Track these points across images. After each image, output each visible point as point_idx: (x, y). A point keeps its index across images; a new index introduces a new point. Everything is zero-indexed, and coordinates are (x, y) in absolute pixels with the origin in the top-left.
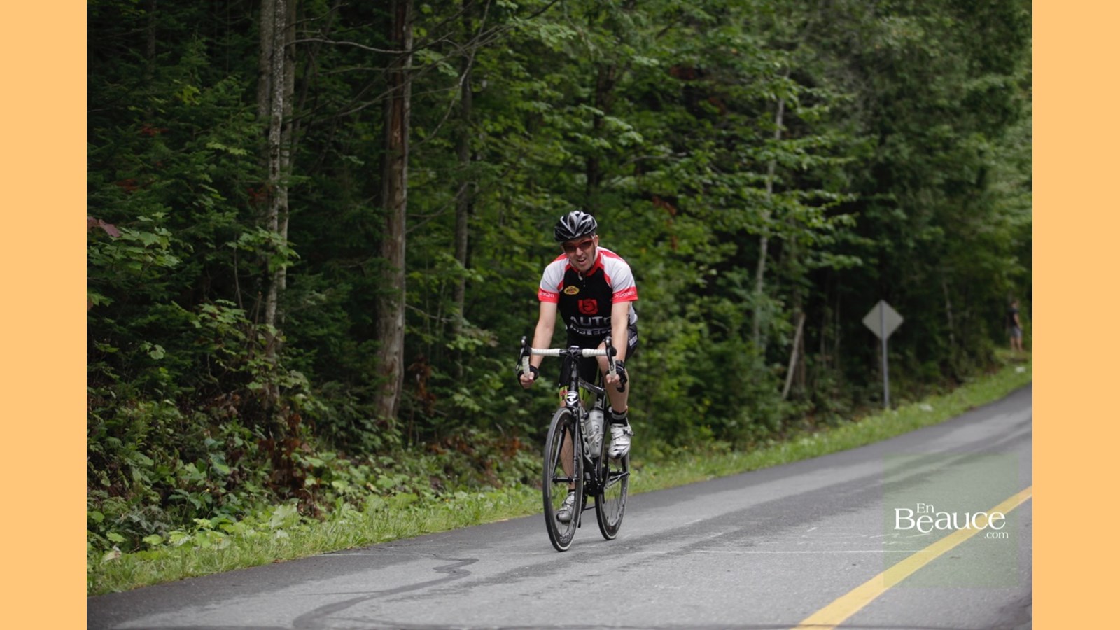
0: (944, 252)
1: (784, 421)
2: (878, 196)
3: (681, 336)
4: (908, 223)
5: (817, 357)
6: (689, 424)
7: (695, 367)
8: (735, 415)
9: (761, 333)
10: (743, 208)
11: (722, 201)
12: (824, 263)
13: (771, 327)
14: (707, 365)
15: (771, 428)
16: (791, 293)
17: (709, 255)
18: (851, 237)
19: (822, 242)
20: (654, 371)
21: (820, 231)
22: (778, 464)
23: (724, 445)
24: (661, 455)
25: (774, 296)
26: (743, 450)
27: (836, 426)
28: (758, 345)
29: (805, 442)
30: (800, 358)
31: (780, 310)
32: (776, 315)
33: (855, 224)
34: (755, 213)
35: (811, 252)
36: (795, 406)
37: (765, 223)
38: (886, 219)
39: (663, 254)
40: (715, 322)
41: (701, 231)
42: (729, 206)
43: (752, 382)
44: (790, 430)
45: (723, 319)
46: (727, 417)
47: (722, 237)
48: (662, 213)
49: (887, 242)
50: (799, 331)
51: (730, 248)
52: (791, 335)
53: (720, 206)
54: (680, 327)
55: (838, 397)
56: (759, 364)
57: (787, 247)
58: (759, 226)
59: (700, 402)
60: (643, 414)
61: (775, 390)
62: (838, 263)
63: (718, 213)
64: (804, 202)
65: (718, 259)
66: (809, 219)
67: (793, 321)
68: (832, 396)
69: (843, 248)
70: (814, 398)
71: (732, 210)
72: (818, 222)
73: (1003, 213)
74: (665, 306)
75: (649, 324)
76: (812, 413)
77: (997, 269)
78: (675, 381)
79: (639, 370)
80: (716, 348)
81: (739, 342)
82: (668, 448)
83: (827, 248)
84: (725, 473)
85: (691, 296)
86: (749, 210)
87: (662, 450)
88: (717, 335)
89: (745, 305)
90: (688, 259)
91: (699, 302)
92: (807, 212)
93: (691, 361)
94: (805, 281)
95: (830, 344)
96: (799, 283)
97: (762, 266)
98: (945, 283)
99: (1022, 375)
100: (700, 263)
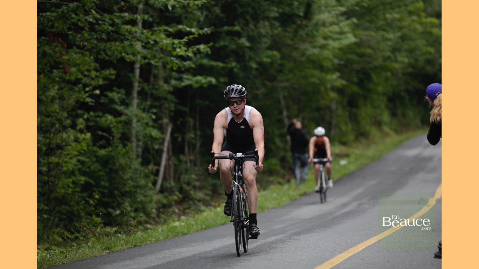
0: (280, 71)
1: (158, 210)
2: (226, 28)
3: (74, 144)
4: (251, 48)
5: (182, 157)
8: (119, 206)
10: (122, 41)
11: (104, 36)
12: (186, 83)
14: (96, 167)
15: (148, 215)
16: (160, 107)
17: (93, 79)
18: (205, 61)
19: (184, 66)
20: (53, 173)
21: (183, 58)
22: (157, 241)
24: (60, 239)
25: (146, 110)
26: (128, 233)
27: (199, 211)
29: (177, 224)
30: (168, 160)
33: (209, 51)
34: (131, 45)
36: (166, 197)
37: (139, 53)
38: (233, 47)
40: (100, 133)
42: (109, 40)
43: (132, 179)
45: (108, 130)
47: (103, 64)
48: (56, 47)
50: (168, 137)
51: (110, 72)
53: (102, 40)
54: (72, 137)
55: (200, 188)
56: (136, 164)
57: (155, 71)
58: (134, 55)
59: (91, 196)
60: (45, 208)
61: (150, 185)
62: (197, 82)
63: (102, 45)
64: (169, 35)
65: (101, 82)
66: (174, 49)
68: (195, 187)
69: (201, 70)
70: (181, 190)
71: (113, 43)
72: (180, 51)
73: (325, 38)
75: (48, 135)
76: (180, 202)
77: (323, 82)
80: (102, 152)
81: (120, 147)
82: (66, 234)
83: (188, 70)
85: (80, 112)
86: (126, 43)
89: (123, 118)
90: (78, 81)
91: (85, 117)
92: (173, 44)
93: (82, 163)
94: (170, 97)
95: (192, 147)
96: (166, 99)
97: (136, 87)
98: (281, 95)
99: (344, 166)
100: (85, 86)
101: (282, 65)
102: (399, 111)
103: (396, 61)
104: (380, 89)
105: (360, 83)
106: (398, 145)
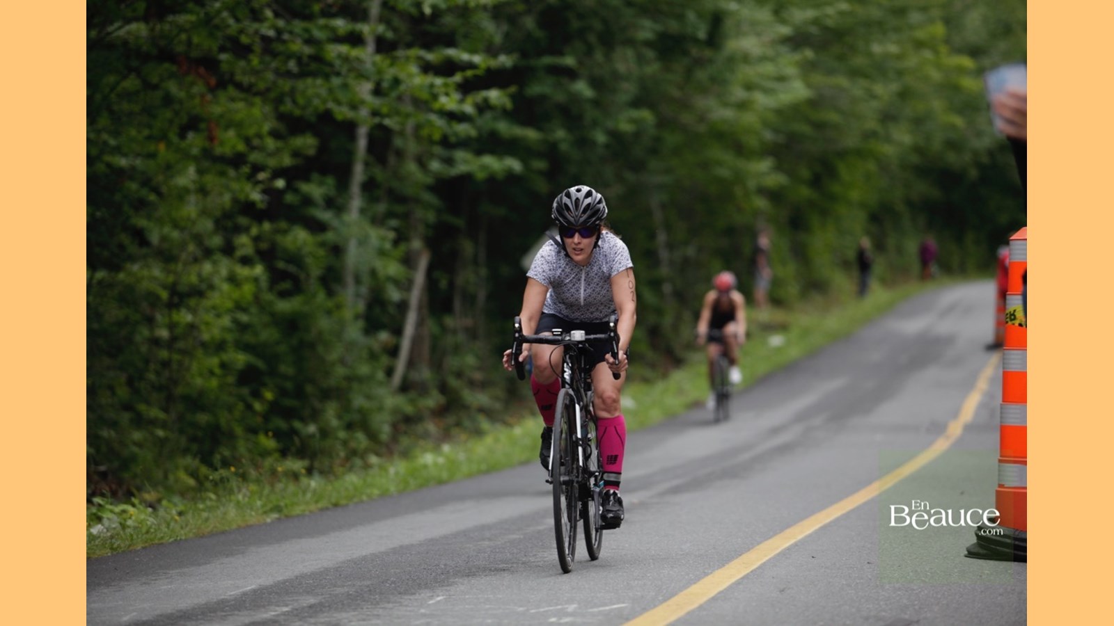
0: (654, 152)
1: (395, 426)
2: (548, 60)
3: (226, 287)
4: (596, 103)
5: (449, 321)
6: (239, 430)
7: (248, 338)
8: (315, 416)
9: (358, 281)
10: (327, 77)
11: (292, 65)
12: (461, 168)
13: (373, 273)
14: (268, 335)
15: (373, 436)
16: (405, 217)
17: (271, 155)
18: (503, 127)
19: (456, 134)
20: (181, 345)
21: (453, 117)
22: (384, 495)
23: (298, 465)
24: (191, 482)
25: (377, 221)
27: (478, 433)
28: (352, 301)
29: (428, 458)
30: (420, 324)
31: (388, 246)
32: (382, 253)
33: (509, 105)
34: (346, 86)
35: (438, 150)
36: (412, 401)
37: (363, 102)
38: (560, 97)
39: (195, 151)
40: (281, 265)
41: (259, 116)
42: (303, 74)
43: (342, 362)
44: (405, 441)
45: (296, 259)
46: (303, 420)
47: (292, 125)
48: (193, 84)
49: (560, 134)
50: (420, 278)
51: (307, 143)
52: (406, 285)
53: (288, 74)
54: (224, 272)
55: (483, 385)
56: (354, 332)
57: (398, 142)
58: (354, 107)
59: (256, 395)
60: (162, 415)
61: (380, 375)
62: (484, 167)
63: (286, 85)
64: (427, 68)
65: (287, 161)
66: (435, 97)
67: (408, 261)
68: (472, 384)
69: (490, 144)
70: (443, 388)
71: (309, 81)
72: (449, 102)
73: (749, 87)
74: (198, 239)
75: (172, 266)
76: (440, 412)
77: (739, 178)
78: (214, 362)
79: (156, 342)
80: (285, 306)
81: (321, 296)
82: (204, 470)
83: (464, 143)
84: (297, 510)
85: (243, 221)
86: (336, 80)
87: (193, 474)
88: (286, 285)
89: (330, 236)
90: (237, 161)
91: (254, 231)
92: (432, 85)
93: (242, 328)
94: (428, 197)
95: (470, 299)
96: (417, 201)
97: (359, 173)
98: (655, 200)
99: (778, 350)
100: (257, 168)
101: (658, 140)
102: (891, 242)
103: (888, 139)
104: (855, 195)
105: (816, 182)
106: (887, 310)
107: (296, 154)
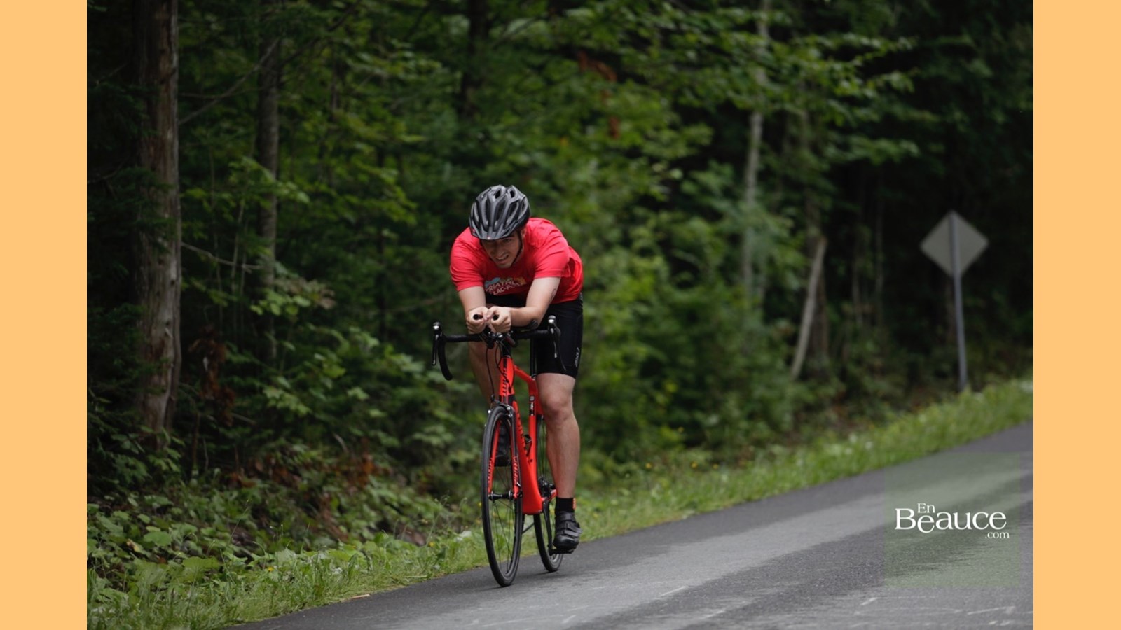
1: (796, 415)
2: (944, 40)
3: (625, 279)
4: (995, 82)
5: (847, 307)
6: (642, 423)
7: (649, 330)
8: (716, 407)
9: (756, 270)
10: (725, 67)
11: (692, 56)
12: (857, 153)
13: (771, 261)
14: (668, 326)
15: (774, 425)
16: (801, 204)
17: (667, 146)
18: (899, 110)
19: (856, 119)
21: (851, 101)
23: (699, 456)
24: (598, 476)
25: (776, 210)
26: (734, 463)
27: (880, 420)
28: (750, 291)
29: (835, 449)
30: (819, 311)
31: (785, 234)
32: (779, 241)
33: (910, 86)
34: (744, 75)
35: (834, 136)
36: (812, 389)
37: (759, 89)
38: (956, 78)
39: (596, 146)
40: (680, 254)
41: (658, 105)
42: (703, 65)
44: (806, 430)
45: (693, 248)
46: (704, 411)
47: (689, 115)
48: (593, 80)
49: (958, 115)
50: (817, 265)
51: (701, 132)
52: (804, 274)
53: (689, 65)
54: (623, 264)
55: (884, 372)
56: (754, 322)
57: (793, 130)
58: (750, 94)
59: (658, 387)
61: (780, 364)
62: (879, 152)
63: (686, 75)
64: (826, 54)
65: (682, 151)
66: (835, 82)
67: (806, 250)
68: (872, 371)
69: (889, 128)
70: (843, 375)
71: (708, 71)
72: (850, 87)
74: (599, 233)
76: (840, 400)
78: (616, 355)
80: (682, 297)
81: (720, 287)
82: (610, 463)
83: (863, 128)
85: (640, 211)
86: (735, 71)
87: (599, 468)
88: (686, 276)
89: (725, 225)
90: (633, 153)
91: (653, 222)
92: (832, 71)
93: (643, 320)
94: (824, 183)
95: (868, 285)
96: (814, 188)
97: (754, 161)
100: (653, 160)
107: (691, 144)
